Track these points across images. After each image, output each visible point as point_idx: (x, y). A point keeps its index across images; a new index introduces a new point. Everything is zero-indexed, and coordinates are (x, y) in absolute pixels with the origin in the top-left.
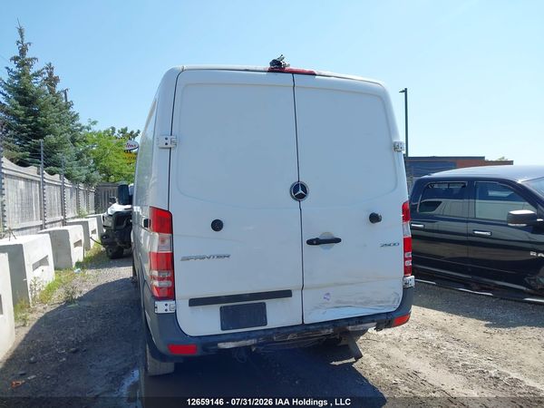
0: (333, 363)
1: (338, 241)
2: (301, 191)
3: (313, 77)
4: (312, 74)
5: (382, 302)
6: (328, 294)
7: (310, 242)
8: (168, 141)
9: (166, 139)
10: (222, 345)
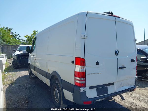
0: (109, 101)
1: (125, 67)
2: (118, 53)
3: (119, 18)
4: (119, 17)
5: (131, 84)
6: (121, 83)
7: (120, 68)
8: (85, 36)
9: (85, 35)
10: (97, 101)
